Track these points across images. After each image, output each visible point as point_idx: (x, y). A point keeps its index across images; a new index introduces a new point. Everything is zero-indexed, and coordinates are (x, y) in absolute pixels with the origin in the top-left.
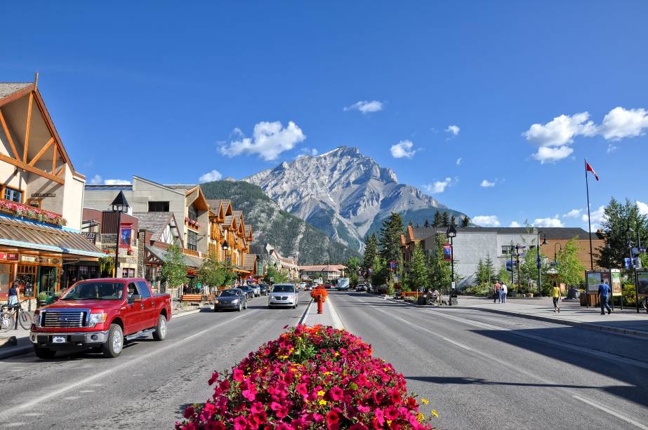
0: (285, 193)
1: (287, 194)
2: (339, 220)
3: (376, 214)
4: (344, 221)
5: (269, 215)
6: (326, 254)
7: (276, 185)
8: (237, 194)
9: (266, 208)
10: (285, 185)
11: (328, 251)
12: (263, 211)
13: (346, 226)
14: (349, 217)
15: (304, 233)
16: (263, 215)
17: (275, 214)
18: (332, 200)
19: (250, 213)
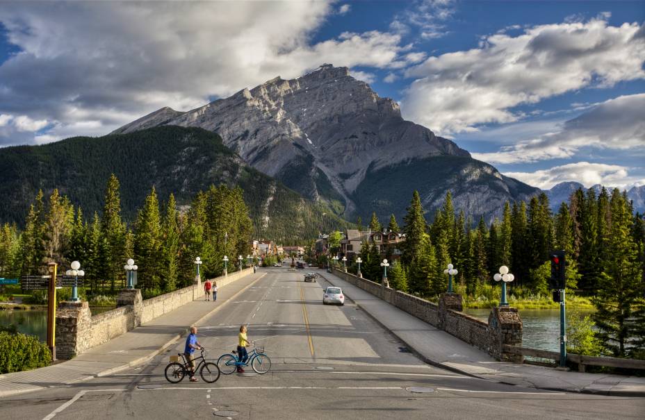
0: (246, 133)
1: (249, 136)
2: (319, 170)
3: (370, 162)
4: (326, 170)
5: (233, 173)
6: (301, 219)
7: (235, 120)
8: (192, 146)
9: (229, 164)
10: (246, 122)
11: (303, 216)
12: (225, 169)
13: (329, 178)
14: (333, 166)
15: (275, 195)
16: (225, 173)
17: (240, 171)
18: (310, 142)
19: (211, 171)
